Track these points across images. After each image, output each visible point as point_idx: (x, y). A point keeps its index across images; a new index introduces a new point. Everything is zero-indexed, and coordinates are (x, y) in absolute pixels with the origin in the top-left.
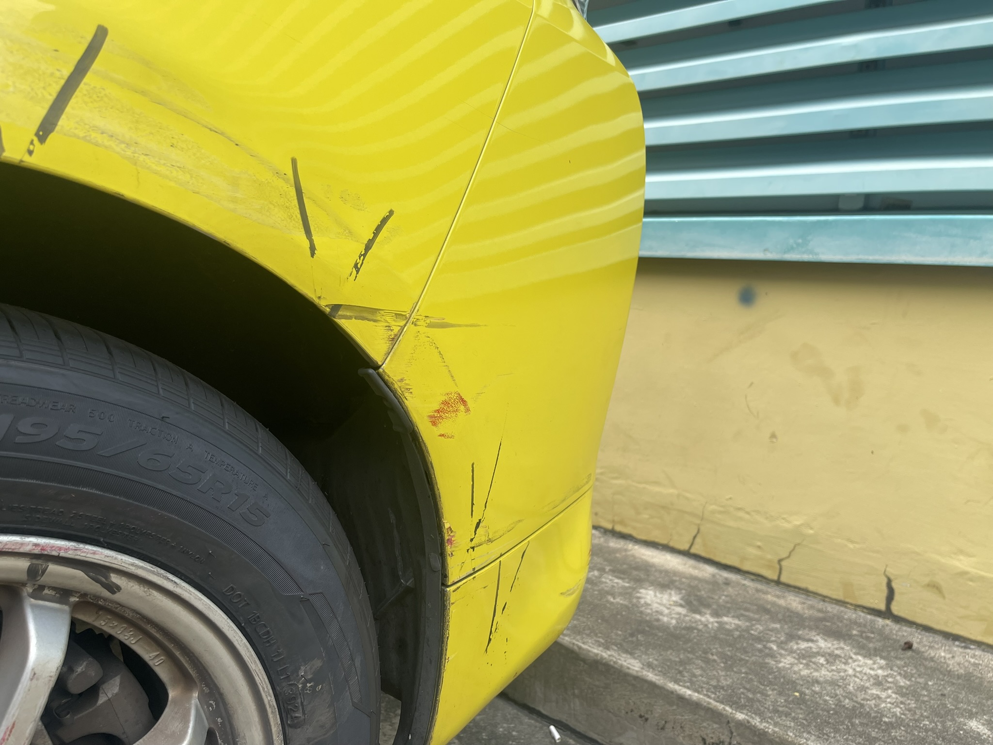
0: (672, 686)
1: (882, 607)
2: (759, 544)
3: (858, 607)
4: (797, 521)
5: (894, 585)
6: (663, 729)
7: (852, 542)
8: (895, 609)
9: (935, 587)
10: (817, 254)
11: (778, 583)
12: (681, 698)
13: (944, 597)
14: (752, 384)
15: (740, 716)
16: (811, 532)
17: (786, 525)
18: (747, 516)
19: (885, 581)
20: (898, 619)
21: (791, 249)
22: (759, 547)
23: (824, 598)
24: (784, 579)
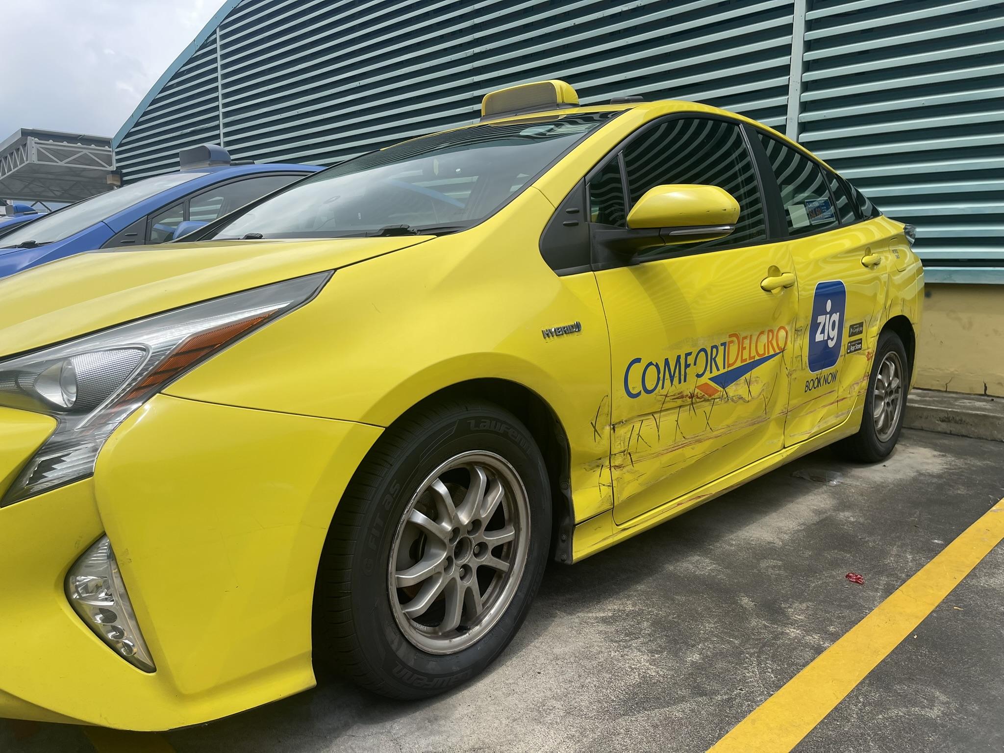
0: (929, 407)
1: (984, 393)
2: (938, 379)
3: (975, 394)
4: (952, 370)
5: (987, 385)
6: (927, 418)
7: (972, 374)
8: (988, 393)
9: (1000, 384)
10: (955, 281)
11: (946, 391)
12: (933, 409)
13: (1003, 386)
14: (932, 325)
15: (950, 410)
16: (957, 372)
17: (949, 372)
18: (932, 371)
19: (984, 384)
20: (989, 396)
21: (945, 279)
22: (938, 381)
23: (963, 393)
24: (948, 390)
